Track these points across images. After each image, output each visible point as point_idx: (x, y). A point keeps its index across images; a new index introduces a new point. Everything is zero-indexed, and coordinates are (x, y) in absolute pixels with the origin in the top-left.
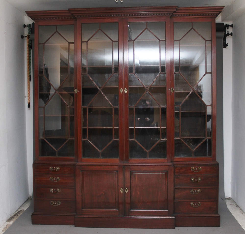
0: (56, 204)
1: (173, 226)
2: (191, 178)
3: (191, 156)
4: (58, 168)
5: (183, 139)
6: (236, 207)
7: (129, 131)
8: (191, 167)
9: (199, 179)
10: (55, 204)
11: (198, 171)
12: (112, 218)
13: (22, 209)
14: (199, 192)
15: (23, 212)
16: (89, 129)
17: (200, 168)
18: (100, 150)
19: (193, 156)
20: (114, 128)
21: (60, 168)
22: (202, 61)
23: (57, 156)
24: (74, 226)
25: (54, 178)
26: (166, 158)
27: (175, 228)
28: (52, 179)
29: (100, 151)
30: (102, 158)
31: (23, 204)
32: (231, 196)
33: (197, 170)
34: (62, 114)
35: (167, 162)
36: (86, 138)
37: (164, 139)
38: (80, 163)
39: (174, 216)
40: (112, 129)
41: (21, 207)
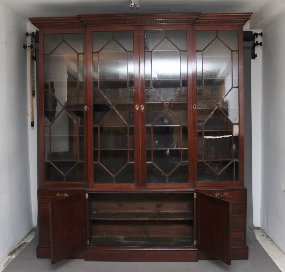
1: (196, 260)
3: (216, 180)
4: (66, 195)
5: (207, 162)
6: (266, 238)
7: (146, 153)
8: (216, 193)
12: (128, 250)
13: (25, 242)
15: (27, 245)
16: (101, 151)
17: (226, 194)
18: (113, 174)
19: (218, 181)
20: (129, 149)
21: (68, 195)
22: (228, 74)
23: (64, 182)
24: (84, 260)
26: (188, 183)
27: (197, 262)
29: (113, 176)
30: (115, 183)
31: (27, 235)
32: (261, 225)
33: (223, 196)
34: (69, 134)
35: (189, 188)
36: (97, 161)
37: (185, 161)
38: (90, 189)
39: (196, 248)
40: (127, 151)
41: (24, 239)
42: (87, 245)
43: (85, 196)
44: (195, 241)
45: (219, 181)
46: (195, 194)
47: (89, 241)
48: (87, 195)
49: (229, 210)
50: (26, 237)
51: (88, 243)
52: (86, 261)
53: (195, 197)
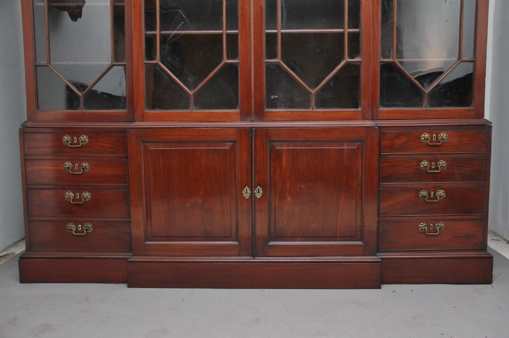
0: (82, 232)
1: (375, 283)
2: (421, 161)
3: (421, 106)
4: (84, 138)
5: (402, 63)
7: (264, 39)
8: (421, 134)
9: (442, 163)
10: (80, 232)
11: (440, 142)
13: (10, 253)
14: (440, 197)
15: (10, 258)
16: (161, 35)
17: (444, 135)
18: (190, 89)
19: (425, 107)
20: (227, 31)
21: (90, 138)
24: (126, 284)
25: (74, 164)
26: (360, 109)
27: (380, 288)
28: (69, 168)
29: (191, 93)
30: (195, 108)
31: (19, 241)
33: (438, 141)
35: (364, 119)
36: (155, 59)
37: (353, 58)
38: (138, 124)
40: (221, 35)
41: (9, 247)
45: (428, 106)
52: (129, 287)
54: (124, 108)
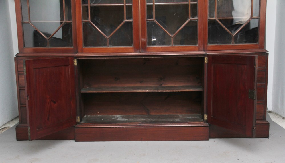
1: (207, 137)
3: (230, 43)
5: (220, 20)
7: (146, 8)
12: (125, 127)
13: (7, 126)
15: (8, 129)
16: (91, 7)
18: (107, 35)
19: (233, 43)
20: (126, 4)
26: (197, 45)
27: (209, 140)
29: (107, 37)
30: (109, 46)
31: (11, 121)
35: (199, 50)
36: (88, 19)
37: (194, 18)
38: (80, 54)
39: (207, 124)
40: (123, 6)
41: (6, 124)
42: (77, 123)
43: (73, 62)
44: (205, 116)
45: (234, 43)
46: (206, 59)
47: (79, 118)
48: (76, 61)
49: (255, 66)
50: (9, 122)
51: (79, 121)
52: (75, 141)
53: (206, 62)
54: (71, 46)
